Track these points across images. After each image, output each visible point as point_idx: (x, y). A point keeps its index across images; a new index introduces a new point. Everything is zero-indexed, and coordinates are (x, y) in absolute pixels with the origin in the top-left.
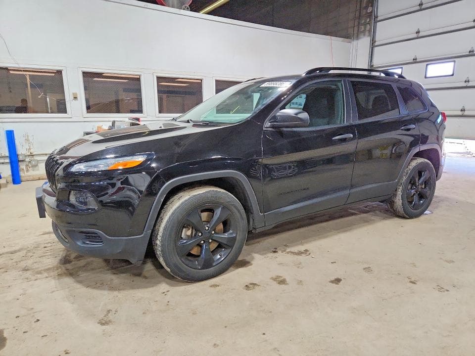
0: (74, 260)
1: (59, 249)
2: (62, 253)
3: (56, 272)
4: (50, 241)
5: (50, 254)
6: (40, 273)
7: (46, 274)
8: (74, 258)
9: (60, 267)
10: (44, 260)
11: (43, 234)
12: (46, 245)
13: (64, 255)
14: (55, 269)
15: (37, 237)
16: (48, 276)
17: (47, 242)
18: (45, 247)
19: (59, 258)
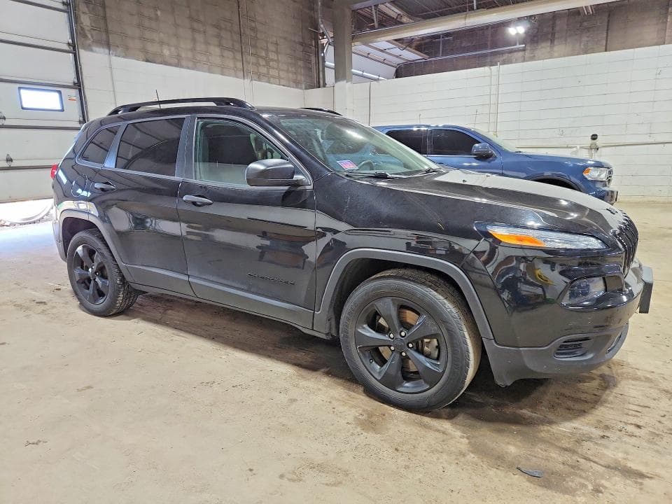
0: (596, 377)
1: (612, 408)
2: (611, 398)
3: (624, 370)
4: (627, 439)
5: (631, 407)
6: (648, 380)
7: (639, 373)
8: (594, 379)
9: (617, 374)
10: (641, 397)
11: (642, 476)
12: (636, 431)
13: (607, 392)
14: (625, 375)
15: (658, 471)
16: (637, 371)
17: (633, 440)
18: (639, 427)
19: (616, 390)
